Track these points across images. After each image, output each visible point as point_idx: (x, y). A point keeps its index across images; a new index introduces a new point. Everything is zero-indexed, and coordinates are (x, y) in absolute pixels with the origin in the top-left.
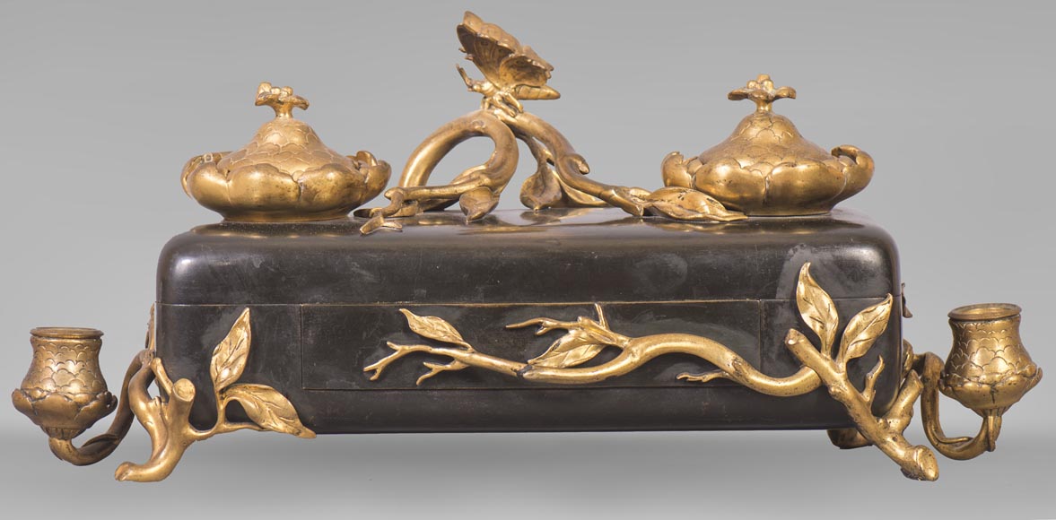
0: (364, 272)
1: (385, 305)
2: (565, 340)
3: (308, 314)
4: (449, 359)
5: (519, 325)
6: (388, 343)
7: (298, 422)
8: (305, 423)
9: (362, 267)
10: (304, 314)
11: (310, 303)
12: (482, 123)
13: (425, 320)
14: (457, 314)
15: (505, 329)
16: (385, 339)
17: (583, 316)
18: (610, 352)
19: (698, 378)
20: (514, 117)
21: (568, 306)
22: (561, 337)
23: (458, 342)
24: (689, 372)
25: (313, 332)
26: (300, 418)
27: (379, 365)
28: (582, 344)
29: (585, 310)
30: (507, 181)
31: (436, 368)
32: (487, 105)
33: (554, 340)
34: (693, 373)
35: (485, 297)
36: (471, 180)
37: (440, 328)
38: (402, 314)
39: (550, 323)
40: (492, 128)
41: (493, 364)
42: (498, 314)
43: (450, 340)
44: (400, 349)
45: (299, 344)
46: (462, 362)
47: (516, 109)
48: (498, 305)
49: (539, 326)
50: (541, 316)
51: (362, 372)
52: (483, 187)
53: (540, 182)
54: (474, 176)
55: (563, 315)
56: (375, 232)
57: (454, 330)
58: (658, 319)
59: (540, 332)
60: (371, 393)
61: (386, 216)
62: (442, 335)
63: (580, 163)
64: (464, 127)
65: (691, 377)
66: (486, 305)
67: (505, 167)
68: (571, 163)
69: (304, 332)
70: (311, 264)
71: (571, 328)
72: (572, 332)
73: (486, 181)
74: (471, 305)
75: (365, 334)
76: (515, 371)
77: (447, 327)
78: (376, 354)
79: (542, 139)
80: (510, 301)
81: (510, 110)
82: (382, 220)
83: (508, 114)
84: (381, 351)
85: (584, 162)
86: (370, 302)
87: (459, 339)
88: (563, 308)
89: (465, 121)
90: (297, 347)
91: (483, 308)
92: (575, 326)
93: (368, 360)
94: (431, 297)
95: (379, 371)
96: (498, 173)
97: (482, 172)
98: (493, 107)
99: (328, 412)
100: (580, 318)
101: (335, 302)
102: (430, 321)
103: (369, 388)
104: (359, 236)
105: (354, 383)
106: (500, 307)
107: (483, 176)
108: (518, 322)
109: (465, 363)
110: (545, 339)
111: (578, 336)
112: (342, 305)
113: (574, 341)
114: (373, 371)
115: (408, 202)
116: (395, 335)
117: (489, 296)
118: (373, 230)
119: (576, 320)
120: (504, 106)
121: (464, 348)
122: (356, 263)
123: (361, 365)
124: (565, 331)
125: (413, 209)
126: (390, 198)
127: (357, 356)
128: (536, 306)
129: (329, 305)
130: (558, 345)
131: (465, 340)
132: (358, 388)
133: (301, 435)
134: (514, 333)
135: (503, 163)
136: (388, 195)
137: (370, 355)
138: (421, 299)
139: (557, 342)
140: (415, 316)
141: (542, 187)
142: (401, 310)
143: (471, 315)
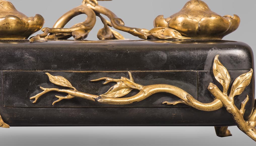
0: (30, 57)
1: (39, 71)
2: (115, 87)
3: (6, 75)
4: (66, 94)
5: (96, 80)
6: (41, 87)
7: (2, 121)
8: (5, 121)
9: (30, 55)
10: (5, 75)
11: (8, 70)
12: (82, 9)
13: (56, 77)
14: (70, 76)
15: (90, 82)
16: (39, 86)
18: (135, 91)
19: (172, 103)
20: (94, 6)
21: (117, 72)
22: (114, 85)
23: (70, 87)
24: (168, 101)
25: (8, 82)
26: (3, 120)
27: (37, 96)
28: (122, 88)
29: (124, 74)
30: (91, 29)
31: (61, 98)
32: (84, 2)
33: (111, 87)
34: (169, 101)
35: (82, 68)
36: (77, 27)
37: (62, 81)
38: (47, 75)
39: (109, 79)
40: (86, 11)
41: (84, 96)
42: (87, 76)
43: (67, 86)
44: (46, 90)
45: (3, 88)
46: (71, 95)
47: (95, 3)
48: (87, 72)
49: (104, 80)
50: (105, 77)
51: (29, 99)
52: (82, 30)
53: (105, 31)
54: (78, 25)
55: (114, 76)
56: (35, 42)
57: (68, 82)
58: (155, 78)
59: (105, 83)
60: (33, 109)
61: (41, 37)
62: (63, 84)
63: (121, 21)
64: (75, 11)
65: (168, 103)
66: (82, 71)
67: (91, 23)
68: (117, 21)
69: (5, 83)
70: (8, 53)
71: (118, 81)
72: (118, 83)
73: (83, 27)
74: (76, 72)
75: (30, 84)
76: (94, 99)
77: (66, 80)
78: (35, 92)
79: (106, 14)
80: (92, 70)
81: (93, 4)
82: (39, 38)
83: (92, 5)
84: (37, 91)
85: (122, 21)
86: (33, 70)
87: (70, 85)
88: (114, 73)
89: (75, 9)
90: (2, 89)
91: (81, 73)
92: (120, 81)
93: (32, 94)
94: (59, 68)
95: (36, 99)
96: (89, 25)
97: (82, 24)
98: (86, 3)
99: (15, 116)
100: (122, 77)
101: (18, 70)
102: (58, 78)
103: (32, 106)
104: (29, 43)
105: (26, 104)
106: (88, 73)
107: (82, 25)
108: (95, 79)
109: (73, 96)
110: (107, 86)
111: (121, 85)
112: (21, 71)
113: (119, 87)
114: (34, 99)
115: (51, 34)
116: (44, 84)
117: (83, 68)
118: (35, 40)
119: (120, 78)
120: (91, 2)
121: (73, 89)
122: (27, 54)
123: (29, 97)
124: (115, 83)
125: (53, 37)
126: (44, 31)
127: (27, 93)
128: (103, 72)
129: (15, 71)
130: (112, 89)
131: (73, 86)
132: (28, 106)
133: (3, 126)
134: (94, 83)
135: (90, 22)
136: (43, 30)
137: (33, 92)
138: (54, 69)
139: (112, 87)
140: (52, 76)
141: (105, 33)
142: (46, 73)
143: (76, 76)
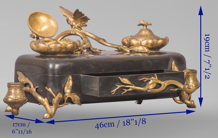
2: (150, 82)
3: (100, 79)
4: (129, 88)
13: (124, 79)
14: (129, 78)
15: (138, 81)
16: (115, 84)
17: (152, 77)
18: (159, 85)
19: (174, 90)
21: (150, 75)
24: (172, 89)
25: (101, 83)
27: (115, 90)
29: (152, 75)
31: (126, 90)
34: (173, 89)
35: (115, 71)
37: (127, 81)
39: (147, 79)
41: (140, 89)
44: (119, 86)
46: (132, 89)
49: (145, 79)
50: (145, 77)
55: (148, 77)
58: (166, 77)
59: (145, 81)
62: (128, 83)
65: (173, 90)
75: (111, 83)
78: (113, 88)
89: (67, 31)
91: (133, 76)
94: (105, 71)
95: (115, 92)
102: (125, 79)
105: (109, 95)
106: (137, 76)
108: (141, 79)
110: (146, 83)
113: (152, 83)
114: (113, 92)
116: (118, 83)
119: (151, 78)
121: (132, 85)
123: (111, 91)
124: (150, 81)
127: (109, 89)
130: (149, 84)
131: (132, 83)
134: (140, 81)
139: (148, 83)
140: (122, 78)
142: (119, 77)
143: (131, 78)
